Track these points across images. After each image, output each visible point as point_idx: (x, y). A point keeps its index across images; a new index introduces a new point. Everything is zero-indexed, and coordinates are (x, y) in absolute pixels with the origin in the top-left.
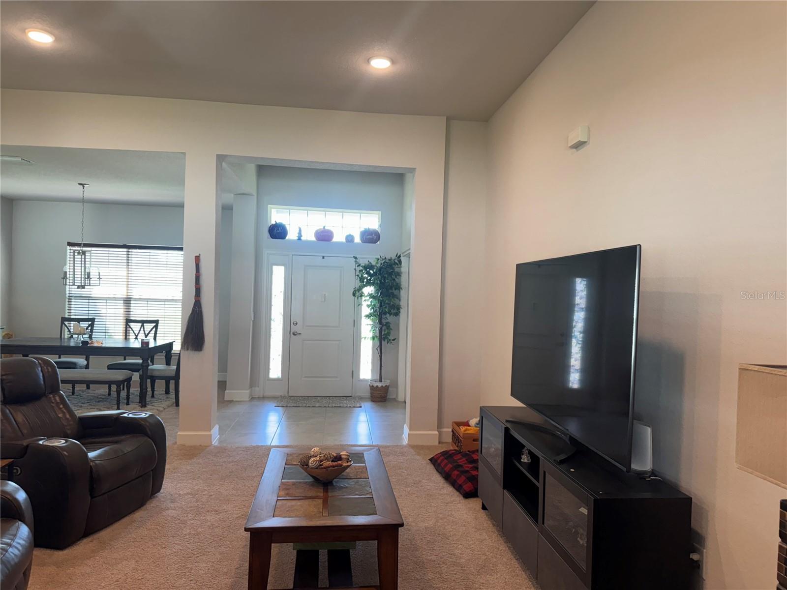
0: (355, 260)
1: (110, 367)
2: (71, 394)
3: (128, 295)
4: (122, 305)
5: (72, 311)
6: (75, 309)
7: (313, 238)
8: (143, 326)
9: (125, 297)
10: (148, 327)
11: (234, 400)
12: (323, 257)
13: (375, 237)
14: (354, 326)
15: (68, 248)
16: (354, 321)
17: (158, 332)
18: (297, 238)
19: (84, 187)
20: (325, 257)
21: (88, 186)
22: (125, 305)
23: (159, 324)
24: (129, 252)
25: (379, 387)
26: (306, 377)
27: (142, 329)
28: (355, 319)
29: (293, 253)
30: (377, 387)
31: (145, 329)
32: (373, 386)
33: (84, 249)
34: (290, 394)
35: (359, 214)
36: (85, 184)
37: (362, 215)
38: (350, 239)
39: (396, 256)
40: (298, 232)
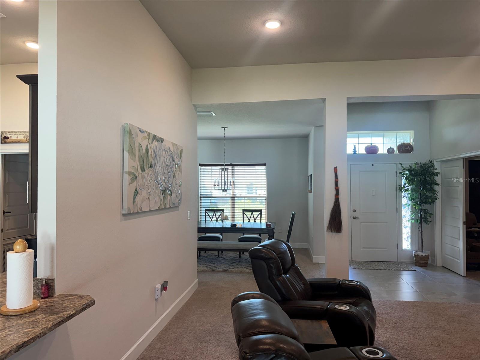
0: (401, 165)
1: (241, 240)
2: (217, 257)
3: (233, 194)
4: (230, 200)
5: (202, 205)
6: (203, 203)
7: (364, 152)
8: (252, 213)
9: (232, 195)
10: (256, 214)
11: (319, 263)
12: (373, 165)
13: (410, 149)
14: (397, 212)
15: (200, 167)
16: (397, 208)
17: (262, 217)
18: (353, 153)
19: (224, 129)
20: (374, 165)
21: (227, 128)
22: (232, 200)
23: (262, 212)
24: (233, 168)
25: (424, 256)
26: (364, 248)
27: (252, 215)
28: (397, 207)
29: (352, 163)
30: (422, 256)
31: (254, 215)
32: (418, 255)
33: (226, 167)
34: (353, 259)
35: (396, 134)
36: (226, 127)
37: (397, 134)
38: (391, 151)
39: (429, 161)
40: (353, 148)
